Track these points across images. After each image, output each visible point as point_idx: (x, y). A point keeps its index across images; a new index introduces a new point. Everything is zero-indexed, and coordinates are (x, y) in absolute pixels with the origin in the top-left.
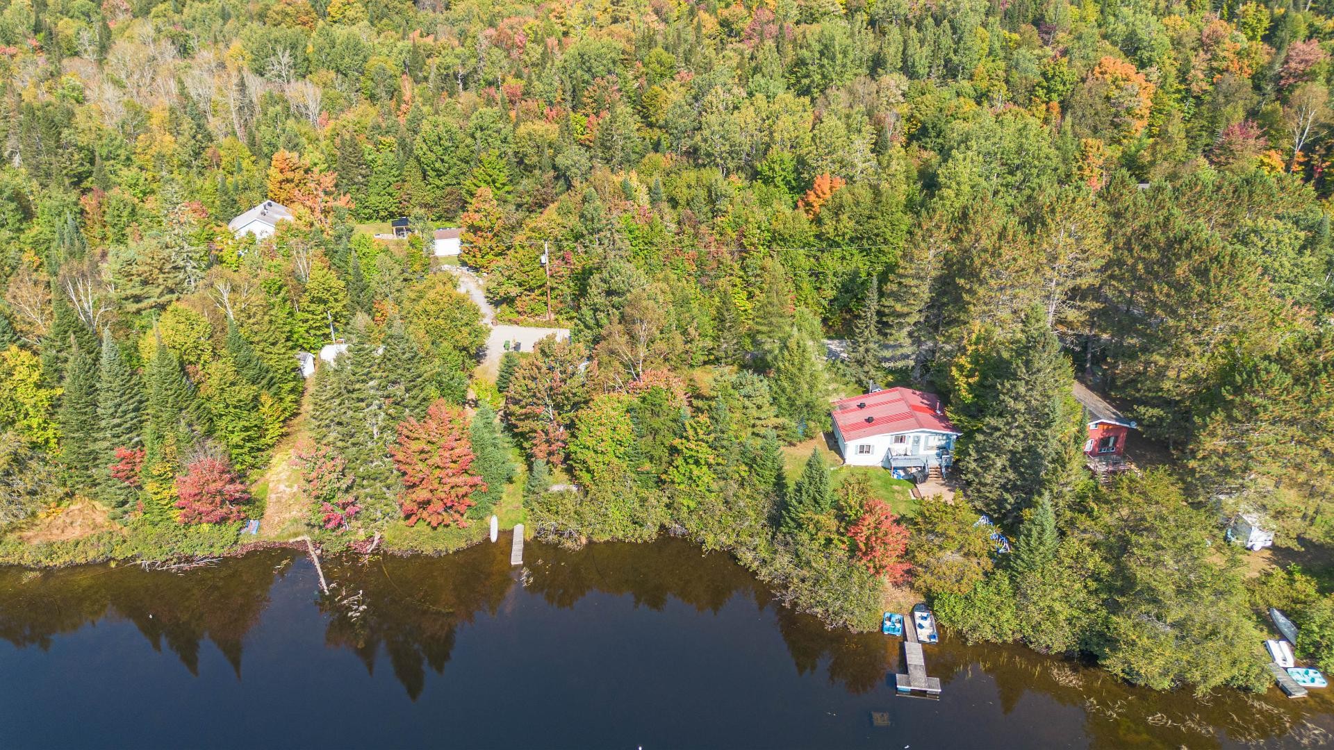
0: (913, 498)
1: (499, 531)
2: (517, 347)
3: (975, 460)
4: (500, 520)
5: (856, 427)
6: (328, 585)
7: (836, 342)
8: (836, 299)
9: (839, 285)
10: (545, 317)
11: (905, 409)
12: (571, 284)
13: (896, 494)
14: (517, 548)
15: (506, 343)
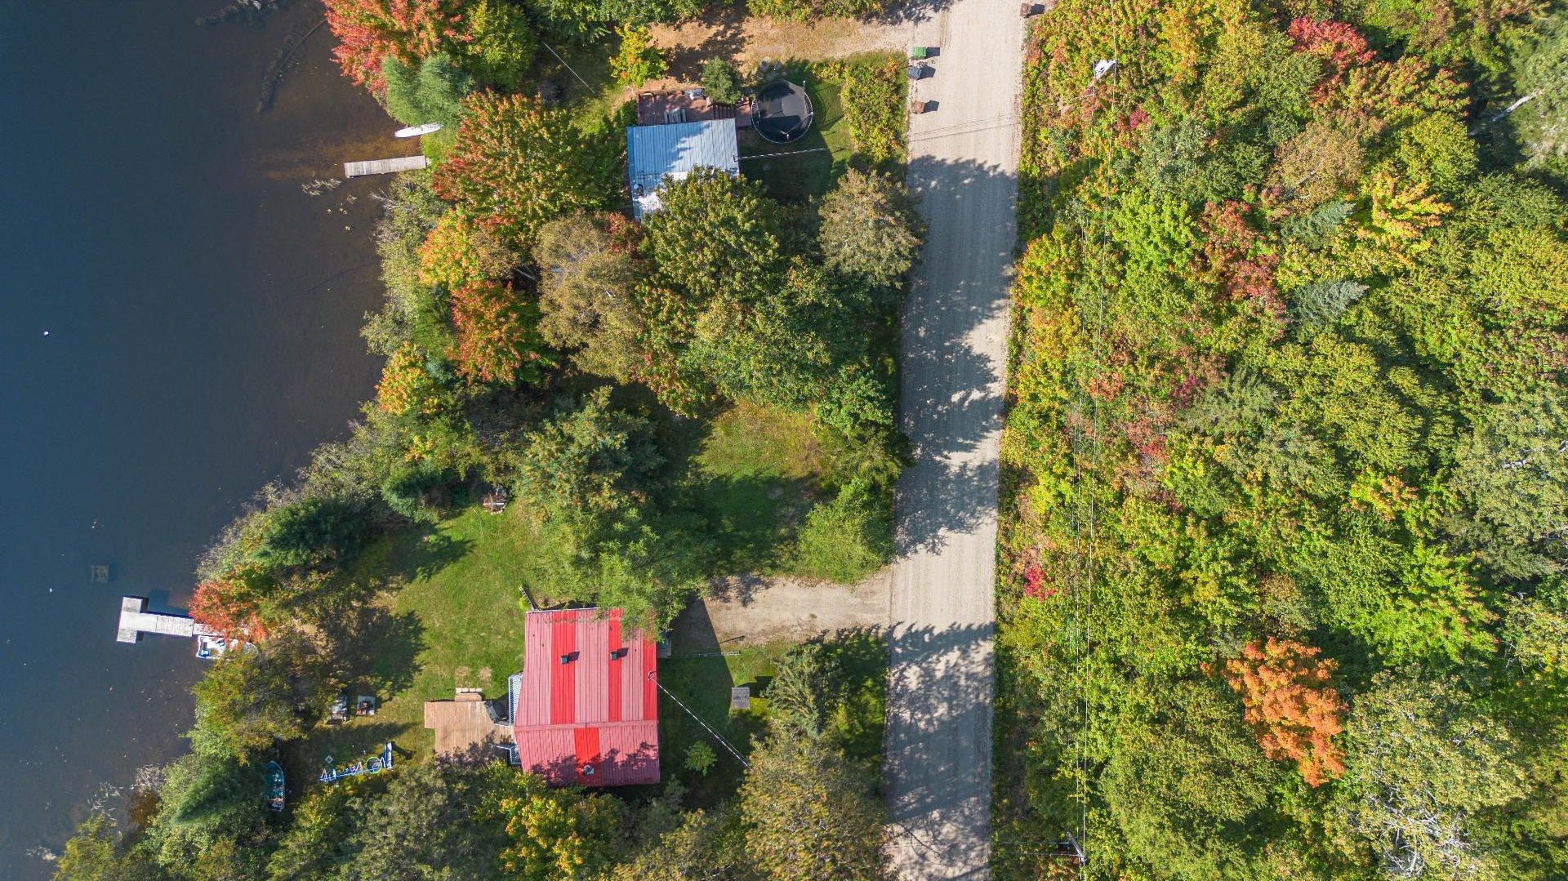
0: (458, 689)
1: (417, 137)
4: (436, 135)
13: (467, 669)
14: (376, 167)
15: (938, 49)
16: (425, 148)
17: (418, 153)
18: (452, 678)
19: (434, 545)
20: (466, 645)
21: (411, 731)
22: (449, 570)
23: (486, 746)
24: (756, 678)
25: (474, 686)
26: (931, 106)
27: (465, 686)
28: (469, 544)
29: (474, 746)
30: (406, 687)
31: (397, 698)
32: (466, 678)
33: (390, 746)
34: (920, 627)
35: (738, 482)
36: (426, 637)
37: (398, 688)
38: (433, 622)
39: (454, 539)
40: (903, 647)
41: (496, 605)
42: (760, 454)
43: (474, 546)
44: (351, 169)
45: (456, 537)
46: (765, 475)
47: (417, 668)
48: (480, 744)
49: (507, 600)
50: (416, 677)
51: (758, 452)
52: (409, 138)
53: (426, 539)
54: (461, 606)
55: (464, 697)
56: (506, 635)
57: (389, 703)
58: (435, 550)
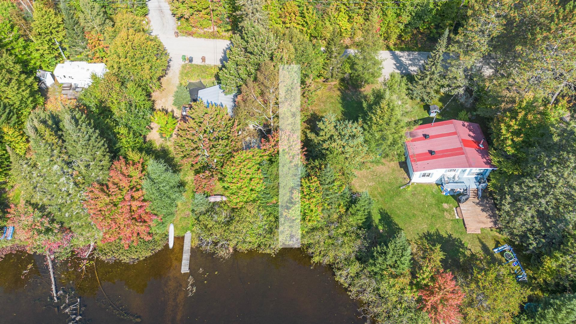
0: (457, 217)
1: (175, 237)
2: (191, 60)
3: (509, 203)
4: (176, 227)
5: (421, 157)
6: (57, 292)
7: (406, 53)
8: (410, 23)
9: (414, 14)
10: (210, 28)
11: (458, 145)
12: (227, 6)
13: (445, 213)
14: (186, 256)
15: (183, 56)
16: (181, 234)
17: (183, 238)
18: (452, 220)
19: (384, 226)
20: (434, 213)
21: (483, 240)
22: (396, 220)
23: (481, 205)
24: (425, 110)
25: (453, 211)
26: (203, 59)
27: (454, 215)
28: (381, 211)
29: (483, 210)
30: (461, 241)
31: (469, 246)
32: (450, 214)
33: (496, 250)
34: (394, 67)
35: (344, 108)
36: (432, 231)
37: (462, 245)
38: (424, 228)
39: (380, 218)
40: (403, 70)
41: (411, 200)
42: (333, 103)
43: (382, 209)
44: (185, 269)
45: (379, 217)
46: (341, 101)
47: (450, 236)
48: (481, 208)
49: (408, 195)
50: (454, 236)
51: (332, 103)
52: (174, 243)
53: (381, 231)
54: (414, 215)
55: (460, 214)
56: (425, 197)
57: (472, 250)
58: (386, 226)
